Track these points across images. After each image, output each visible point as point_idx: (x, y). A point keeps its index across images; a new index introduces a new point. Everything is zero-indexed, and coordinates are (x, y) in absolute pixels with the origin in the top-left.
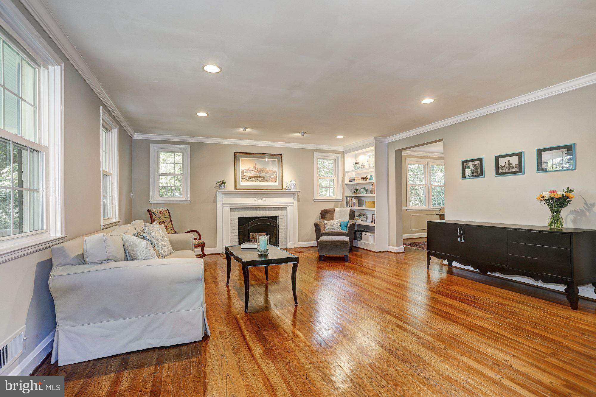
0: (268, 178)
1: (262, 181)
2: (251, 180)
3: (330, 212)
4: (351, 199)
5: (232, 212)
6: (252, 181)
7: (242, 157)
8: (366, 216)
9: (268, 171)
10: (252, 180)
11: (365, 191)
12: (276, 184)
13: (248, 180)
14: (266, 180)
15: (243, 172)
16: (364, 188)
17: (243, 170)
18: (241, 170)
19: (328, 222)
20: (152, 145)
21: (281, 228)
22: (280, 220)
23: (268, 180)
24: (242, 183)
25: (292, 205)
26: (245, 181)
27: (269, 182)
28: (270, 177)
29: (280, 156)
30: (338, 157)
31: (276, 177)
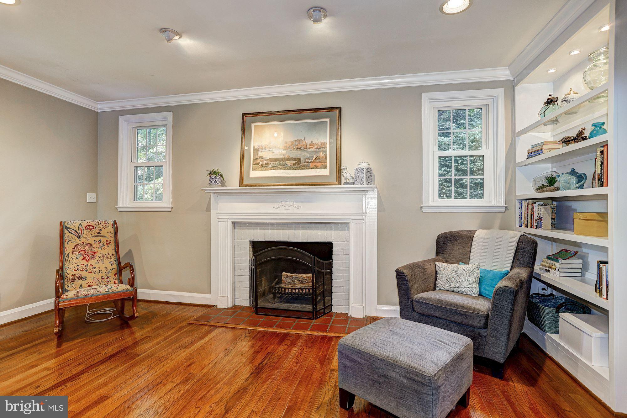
0: (307, 161)
1: (295, 166)
2: (270, 166)
3: (460, 241)
4: (530, 207)
5: (237, 231)
6: (275, 168)
7: (255, 122)
8: (584, 258)
9: (308, 146)
10: (273, 167)
11: (573, 179)
12: (325, 172)
13: (265, 167)
14: (303, 164)
15: (256, 151)
16: (573, 172)
17: (257, 147)
18: (254, 147)
19: (450, 269)
20: (120, 118)
21: (337, 270)
22: (336, 251)
23: (307, 167)
24: (255, 174)
25: (361, 218)
26: (260, 169)
27: (311, 169)
28: (312, 157)
29: (338, 110)
30: (495, 99)
31: (326, 157)
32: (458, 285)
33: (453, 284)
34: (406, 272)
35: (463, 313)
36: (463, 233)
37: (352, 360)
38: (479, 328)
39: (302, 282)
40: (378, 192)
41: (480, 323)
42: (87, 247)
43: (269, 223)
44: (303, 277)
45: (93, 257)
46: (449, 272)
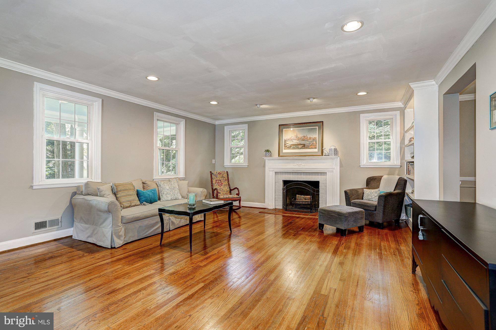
0: (308, 145)
1: (303, 148)
2: (292, 147)
3: (377, 179)
5: (277, 176)
6: (294, 148)
7: (285, 128)
9: (308, 139)
10: (293, 148)
12: (316, 150)
13: (289, 148)
14: (306, 147)
15: (285, 141)
17: (286, 139)
18: (284, 139)
19: (369, 191)
20: (225, 127)
21: (321, 193)
22: (320, 185)
23: (308, 147)
24: (285, 151)
25: (332, 170)
26: (287, 149)
27: (309, 149)
28: (310, 144)
29: (321, 123)
30: (396, 115)
31: (316, 144)
32: (371, 197)
33: (369, 197)
34: (348, 191)
35: (368, 205)
36: (378, 177)
37: (322, 213)
38: (373, 211)
39: (306, 199)
40: (340, 158)
41: (373, 209)
42: (220, 181)
43: (291, 172)
44: (306, 197)
45: (222, 185)
46: (368, 192)
